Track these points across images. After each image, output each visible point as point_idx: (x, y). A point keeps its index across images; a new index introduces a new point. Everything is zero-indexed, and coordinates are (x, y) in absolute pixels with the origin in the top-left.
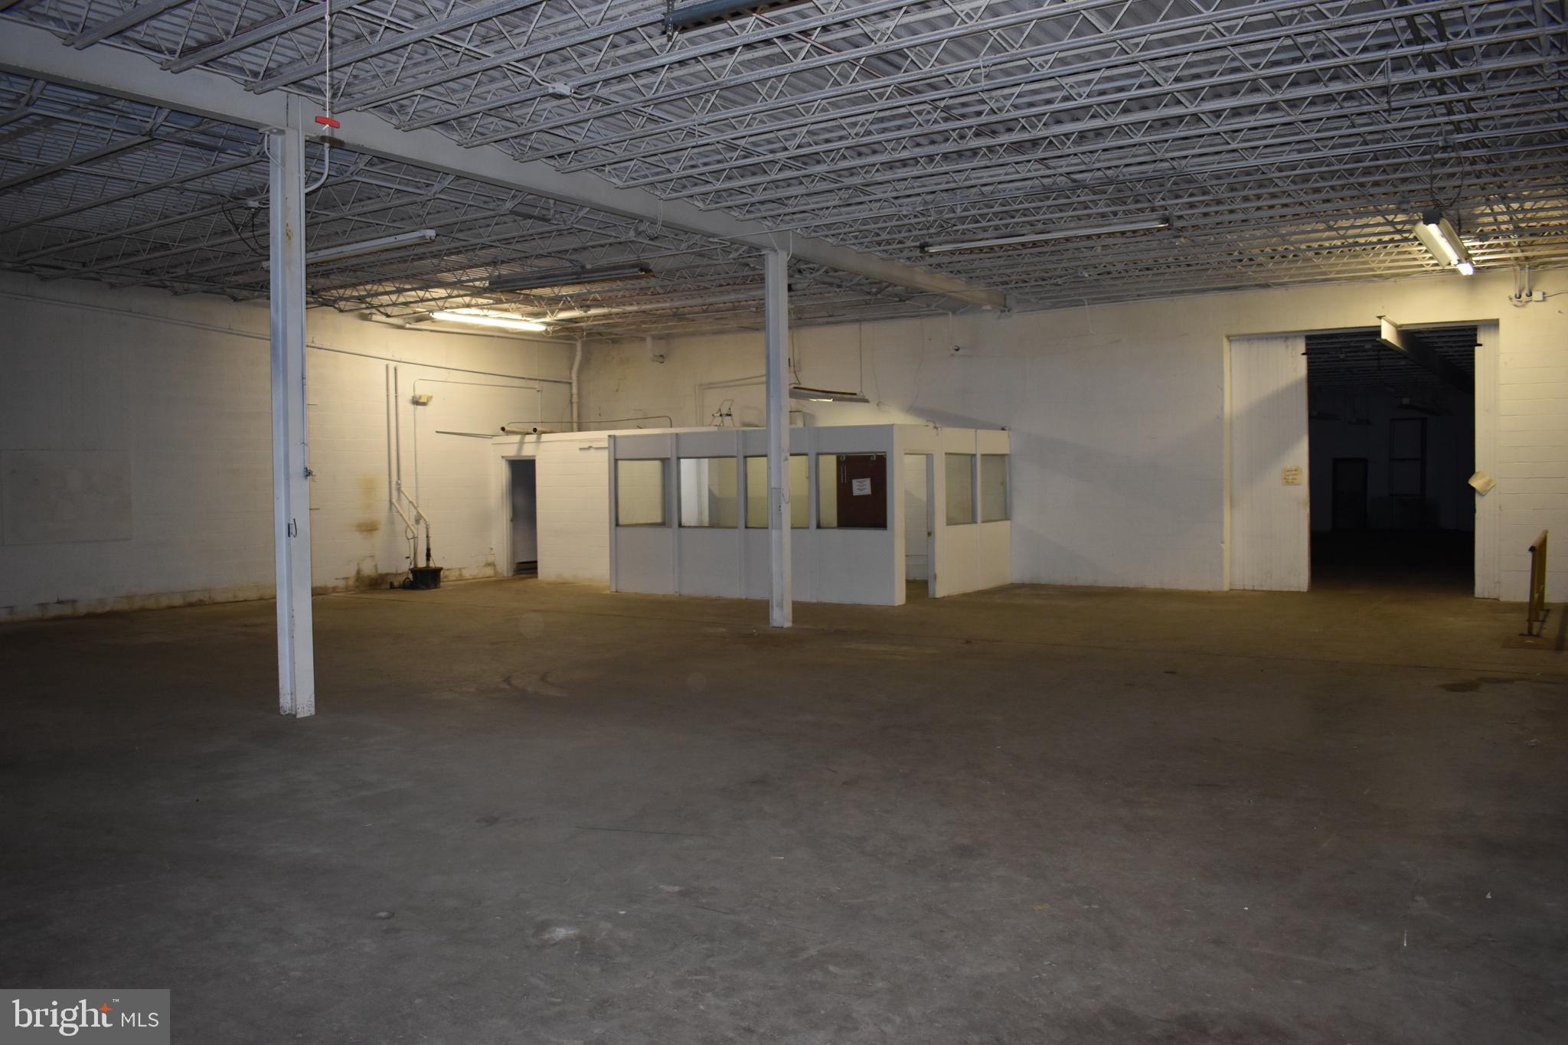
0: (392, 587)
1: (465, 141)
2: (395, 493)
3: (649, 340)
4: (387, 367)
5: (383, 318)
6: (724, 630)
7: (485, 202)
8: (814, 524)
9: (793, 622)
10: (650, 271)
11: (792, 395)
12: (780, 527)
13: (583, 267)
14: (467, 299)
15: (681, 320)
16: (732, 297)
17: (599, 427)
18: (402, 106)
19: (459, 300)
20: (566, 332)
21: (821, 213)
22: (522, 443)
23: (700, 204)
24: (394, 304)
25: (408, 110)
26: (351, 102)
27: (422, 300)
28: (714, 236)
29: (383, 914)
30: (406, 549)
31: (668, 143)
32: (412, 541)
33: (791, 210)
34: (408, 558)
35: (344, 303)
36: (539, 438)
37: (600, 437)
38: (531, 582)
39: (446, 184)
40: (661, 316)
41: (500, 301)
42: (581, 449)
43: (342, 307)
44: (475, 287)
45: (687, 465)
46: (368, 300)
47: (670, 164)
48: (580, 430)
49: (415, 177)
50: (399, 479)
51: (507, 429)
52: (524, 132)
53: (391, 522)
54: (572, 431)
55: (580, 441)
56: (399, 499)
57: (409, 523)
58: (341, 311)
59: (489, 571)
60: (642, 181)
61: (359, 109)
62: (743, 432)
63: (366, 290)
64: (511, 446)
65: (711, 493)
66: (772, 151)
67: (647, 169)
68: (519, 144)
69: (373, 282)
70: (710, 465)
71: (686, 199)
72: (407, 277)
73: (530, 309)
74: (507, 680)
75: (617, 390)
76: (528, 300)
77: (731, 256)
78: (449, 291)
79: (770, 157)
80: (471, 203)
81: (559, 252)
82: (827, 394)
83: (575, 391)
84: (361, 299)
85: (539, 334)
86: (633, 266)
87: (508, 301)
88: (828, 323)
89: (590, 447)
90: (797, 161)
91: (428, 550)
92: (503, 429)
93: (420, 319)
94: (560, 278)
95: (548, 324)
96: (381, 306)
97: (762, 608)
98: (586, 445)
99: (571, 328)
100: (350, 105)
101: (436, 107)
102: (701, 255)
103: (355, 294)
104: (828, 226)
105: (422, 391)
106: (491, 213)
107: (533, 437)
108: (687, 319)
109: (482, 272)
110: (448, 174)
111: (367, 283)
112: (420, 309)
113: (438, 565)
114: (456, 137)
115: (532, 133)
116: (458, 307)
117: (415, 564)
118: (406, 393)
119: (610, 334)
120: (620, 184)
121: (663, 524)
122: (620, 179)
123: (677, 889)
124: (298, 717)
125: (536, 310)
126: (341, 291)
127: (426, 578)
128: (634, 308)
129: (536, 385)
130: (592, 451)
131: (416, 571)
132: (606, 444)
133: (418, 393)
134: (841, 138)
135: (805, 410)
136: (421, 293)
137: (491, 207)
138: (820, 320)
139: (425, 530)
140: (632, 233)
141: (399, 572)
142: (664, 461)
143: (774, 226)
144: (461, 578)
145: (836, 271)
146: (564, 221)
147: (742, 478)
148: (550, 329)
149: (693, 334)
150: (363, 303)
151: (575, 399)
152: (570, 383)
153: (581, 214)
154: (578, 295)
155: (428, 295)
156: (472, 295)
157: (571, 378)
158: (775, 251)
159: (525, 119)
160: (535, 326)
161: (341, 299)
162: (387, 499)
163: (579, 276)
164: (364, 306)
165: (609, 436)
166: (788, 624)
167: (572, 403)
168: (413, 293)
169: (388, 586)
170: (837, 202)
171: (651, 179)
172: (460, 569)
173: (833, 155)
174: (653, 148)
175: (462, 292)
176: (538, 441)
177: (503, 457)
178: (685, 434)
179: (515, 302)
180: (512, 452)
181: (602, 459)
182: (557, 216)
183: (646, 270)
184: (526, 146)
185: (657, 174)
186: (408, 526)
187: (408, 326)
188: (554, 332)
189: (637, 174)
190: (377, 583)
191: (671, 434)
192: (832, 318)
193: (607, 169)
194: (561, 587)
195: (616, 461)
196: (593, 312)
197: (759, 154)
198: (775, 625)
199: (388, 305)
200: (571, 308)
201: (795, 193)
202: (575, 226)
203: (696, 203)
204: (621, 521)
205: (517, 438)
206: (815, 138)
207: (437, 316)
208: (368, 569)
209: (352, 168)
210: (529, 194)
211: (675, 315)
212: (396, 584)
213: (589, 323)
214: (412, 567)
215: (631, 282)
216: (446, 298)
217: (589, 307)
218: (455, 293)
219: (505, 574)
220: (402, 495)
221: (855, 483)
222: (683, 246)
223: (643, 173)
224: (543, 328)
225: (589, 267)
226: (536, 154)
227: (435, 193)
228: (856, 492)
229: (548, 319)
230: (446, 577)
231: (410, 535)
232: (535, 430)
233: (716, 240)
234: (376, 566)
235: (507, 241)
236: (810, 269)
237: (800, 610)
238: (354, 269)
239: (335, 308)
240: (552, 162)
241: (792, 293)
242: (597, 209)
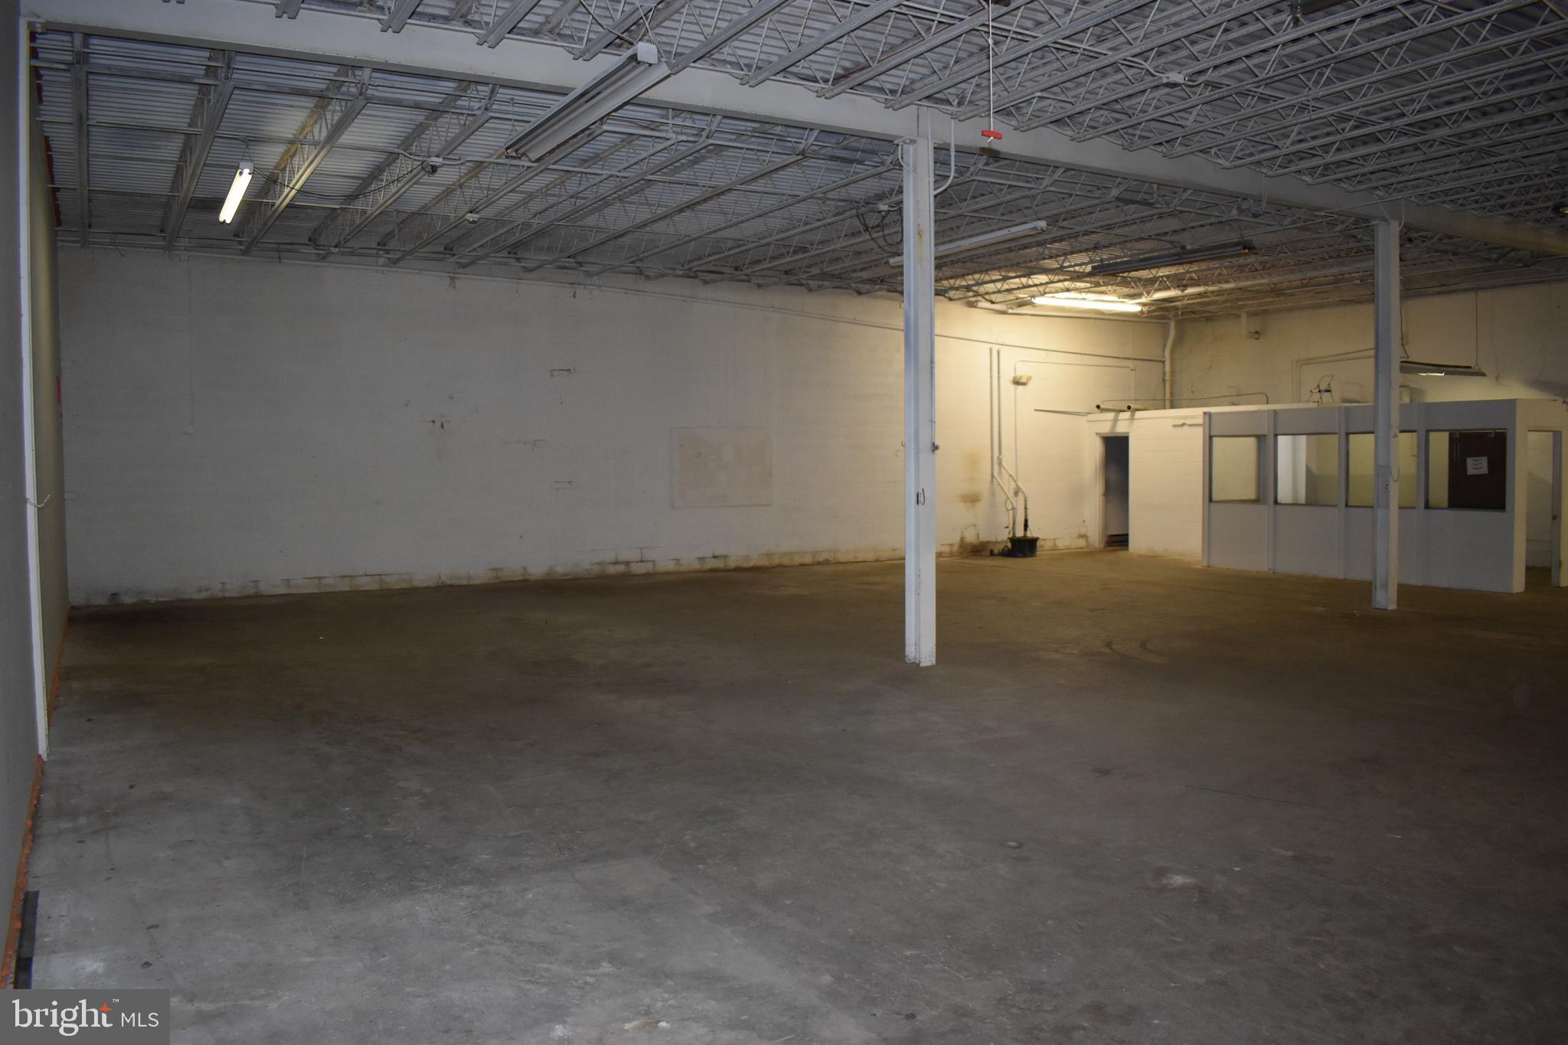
0: (992, 554)
1: (1078, 136)
2: (996, 467)
3: (1244, 317)
4: (991, 350)
5: (988, 305)
6: (1323, 609)
7: (1090, 191)
8: (1422, 505)
9: (1398, 604)
10: (1254, 248)
11: (1403, 370)
12: (1387, 506)
13: (1183, 247)
14: (1066, 284)
15: (1279, 295)
16: (1335, 270)
17: (1192, 403)
18: (1018, 108)
19: (1060, 285)
20: (1161, 313)
21: (1438, 178)
22: (1116, 420)
23: (1308, 179)
24: (999, 292)
25: (1025, 111)
26: (977, 109)
27: (1025, 287)
28: (1320, 209)
29: (1013, 844)
30: (1005, 519)
31: (1278, 120)
32: (1011, 512)
33: (1405, 178)
34: (1007, 527)
35: (953, 292)
36: (1133, 415)
37: (1196, 414)
38: (1122, 554)
39: (1056, 177)
40: (1257, 292)
41: (1098, 285)
42: (1174, 426)
43: (952, 296)
44: (1075, 272)
45: (1283, 440)
46: (975, 288)
47: (1278, 140)
48: (1172, 407)
49: (1027, 172)
50: (1000, 453)
51: (1102, 406)
52: (1136, 122)
53: (993, 494)
54: (1165, 408)
55: (1174, 418)
56: (1000, 473)
57: (1009, 496)
58: (951, 299)
59: (1082, 543)
60: (1248, 160)
61: (983, 115)
62: (1346, 408)
63: (974, 280)
64: (1105, 424)
65: (1308, 470)
66: (1387, 119)
67: (1253, 147)
68: (1129, 134)
69: (981, 272)
70: (1307, 439)
71: (1292, 174)
72: (1012, 265)
73: (1126, 290)
74: (1109, 645)
75: (1211, 367)
76: (1125, 283)
77: (1338, 228)
78: (1050, 276)
79: (1387, 125)
80: (1078, 193)
81: (1158, 235)
82: (1438, 367)
83: (1168, 369)
84: (968, 288)
85: (1134, 315)
86: (1236, 244)
87: (1105, 284)
88: (1439, 293)
89: (1183, 424)
90: (1414, 127)
91: (1026, 521)
92: (1098, 407)
93: (1022, 304)
94: (1162, 260)
95: (1144, 305)
96: (987, 293)
97: (1365, 589)
98: (1180, 422)
99: (1166, 307)
100: (976, 112)
101: (1050, 105)
102: (1305, 229)
103: (964, 283)
104: (1446, 192)
105: (1022, 372)
106: (1097, 201)
107: (1127, 415)
108: (1286, 294)
109: (1083, 258)
110: (1058, 167)
111: (975, 272)
112: (1022, 295)
113: (1035, 535)
114: (1070, 133)
115: (1141, 123)
116: (1057, 292)
117: (1014, 534)
118: (1007, 376)
119: (1205, 312)
120: (1226, 164)
121: (1256, 501)
122: (1227, 159)
123: (1290, 853)
124: (921, 665)
125: (1132, 291)
126: (952, 281)
127: (1023, 547)
128: (1231, 285)
129: (1130, 364)
130: (1185, 428)
131: (1014, 541)
132: (1201, 421)
133: (1019, 374)
134: (1464, 99)
135: (1413, 385)
136: (1024, 280)
137: (1097, 196)
138: (1430, 290)
139: (1023, 502)
140: (1235, 212)
141: (999, 540)
142: (1260, 439)
143: (1387, 195)
144: (1055, 548)
145: (1451, 237)
146: (1167, 204)
147: (1343, 457)
148: (1145, 309)
149: (1290, 309)
150: (969, 291)
151: (1168, 377)
152: (1164, 362)
153: (1184, 197)
154: (1175, 275)
155: (1030, 282)
156: (1072, 279)
157: (1164, 356)
158: (1386, 221)
159: (1136, 109)
160: (1132, 307)
161: (952, 288)
162: (990, 472)
163: (1181, 256)
164: (971, 294)
165: (1205, 413)
166: (1393, 606)
167: (1164, 381)
168: (1017, 280)
169: (989, 553)
170: (1457, 166)
171: (1257, 157)
172: (1055, 539)
173: (1455, 117)
174: (1262, 127)
175: (1062, 278)
176: (1132, 418)
177: (1097, 434)
178: (1285, 410)
179: (1112, 285)
180: (1106, 429)
181: (1198, 436)
182: (1160, 199)
183: (1249, 247)
184: (1134, 135)
185: (1263, 151)
186: (1008, 498)
187: (1010, 311)
188: (1148, 312)
189: (1243, 153)
190: (979, 550)
191: (1269, 411)
192: (1445, 286)
193: (1213, 151)
194: (1153, 560)
195: (1211, 437)
196: (1190, 291)
197: (1374, 123)
198: (1377, 606)
199: (994, 293)
200: (1168, 288)
201: (1411, 160)
202: (1178, 208)
203: (1304, 178)
204: (1215, 497)
205: (1111, 415)
206: (1436, 101)
207: (1038, 301)
208: (971, 537)
209: (972, 169)
210: (1135, 180)
211: (1273, 291)
212: (996, 551)
213: (1185, 302)
214: (1011, 536)
215: (1230, 260)
216: (1047, 283)
217: (1185, 287)
218: (1057, 278)
219: (1097, 546)
220: (1003, 469)
221: (1470, 462)
222: (1286, 222)
223: (1248, 152)
224: (1138, 309)
225: (1189, 247)
226: (1145, 142)
227: (1046, 186)
228: (1471, 471)
229: (1143, 300)
230: (1042, 546)
231: (1010, 507)
232: (1129, 408)
233: (1322, 214)
234: (978, 535)
235: (1109, 227)
236: (1421, 236)
237: (1404, 591)
238: (971, 259)
239: (945, 297)
240: (1160, 148)
241: (1404, 263)
242: (1199, 190)
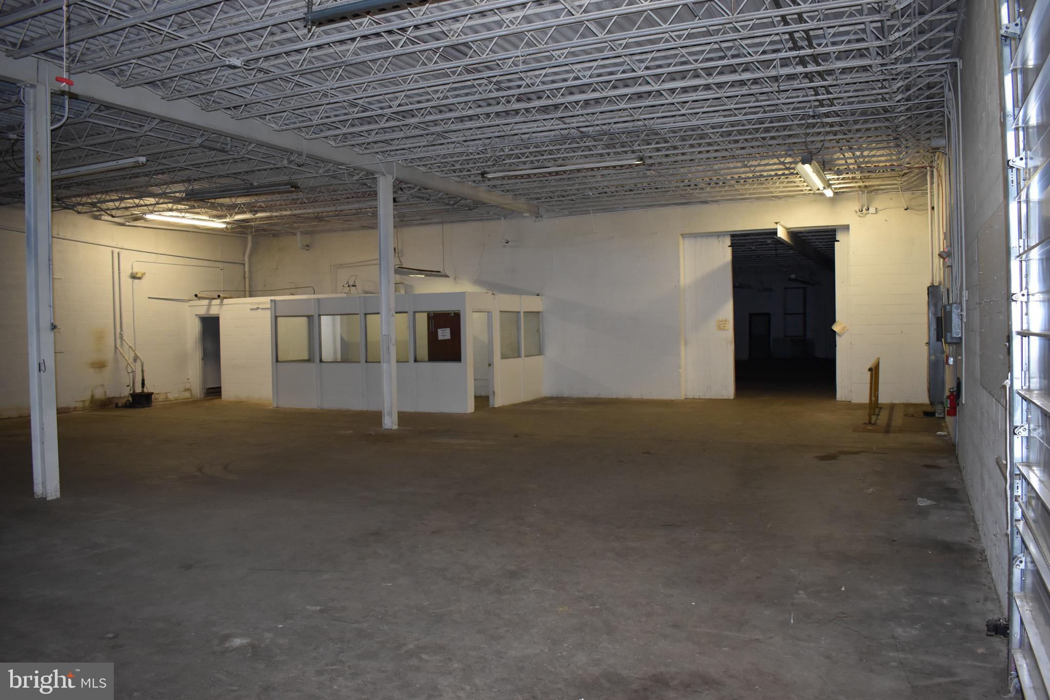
0: (117, 406)
1: (167, 96)
2: (118, 341)
3: (298, 234)
4: (112, 252)
5: (110, 218)
6: (351, 432)
7: (182, 139)
8: (412, 359)
9: (399, 425)
10: (298, 187)
11: (396, 272)
12: (389, 361)
13: (251, 184)
14: (170, 205)
15: (320, 221)
16: (356, 206)
17: (264, 293)
18: (121, 70)
19: (165, 206)
20: (241, 229)
21: (415, 150)
22: (209, 305)
23: (333, 143)
24: (118, 208)
25: (126, 73)
26: (84, 66)
27: (138, 206)
28: (342, 164)
29: (110, 635)
30: (127, 380)
31: (310, 101)
32: (131, 374)
33: (394, 148)
34: (128, 386)
35: (80, 207)
36: (222, 302)
37: (265, 301)
38: (216, 401)
39: (153, 124)
40: (306, 218)
41: (194, 207)
42: (252, 309)
43: (79, 210)
44: (175, 197)
45: (325, 320)
46: (99, 205)
47: (311, 115)
48: (251, 296)
49: (131, 120)
50: (121, 330)
51: (198, 295)
52: (209, 91)
53: (116, 360)
54: (245, 297)
55: (251, 304)
56: (122, 345)
57: (130, 362)
58: (79, 213)
59: (187, 395)
60: (292, 126)
61: (90, 71)
62: (364, 297)
63: (97, 198)
64: (201, 308)
65: (341, 338)
66: (382, 108)
67: (296, 118)
68: (206, 99)
69: (102, 193)
70: (341, 318)
71: (322, 139)
72: (126, 189)
73: (215, 212)
74: (200, 470)
75: (277, 269)
76: (213, 207)
77: (355, 178)
78: (157, 200)
79: (380, 112)
80: (170, 139)
81: (234, 174)
82: (421, 271)
83: (247, 269)
84: (93, 205)
85: (222, 230)
86: (286, 184)
87: (199, 207)
88: (420, 224)
89: (258, 308)
90: (398, 115)
91: (143, 380)
92: (196, 296)
93: (137, 219)
94: (235, 192)
95: (228, 223)
96: (108, 209)
97: (377, 417)
98: (255, 307)
99: (244, 226)
100: (84, 69)
101: (146, 71)
102: (334, 177)
103: (89, 201)
104: (420, 159)
105: (138, 269)
106: (187, 146)
107: (218, 301)
108: (325, 221)
109: (181, 187)
110: (155, 118)
111: (98, 193)
112: (136, 212)
113: (150, 391)
114: (160, 93)
115: (215, 92)
116: (163, 211)
117: (134, 390)
118: (126, 270)
119: (272, 230)
120: (277, 128)
121: (309, 361)
122: (277, 124)
123: (318, 608)
124: (48, 499)
125: (219, 213)
126: (79, 199)
127: (142, 400)
128: (288, 213)
129: (220, 265)
130: (260, 311)
131: (134, 395)
132: (269, 306)
133: (135, 271)
134: (428, 100)
135: (406, 283)
136: (137, 201)
137: (186, 142)
138: (415, 222)
139: (140, 366)
140: (285, 162)
141: (122, 396)
142: (310, 317)
143: (383, 158)
144: (167, 399)
145: (426, 189)
146: (238, 153)
147: (363, 329)
148: (229, 226)
149: (329, 231)
150: (94, 207)
151: (247, 275)
152: (244, 264)
153: (249, 148)
154: (249, 203)
155: (142, 202)
156: (174, 203)
157: (244, 260)
158: (384, 175)
159: (210, 81)
160: (218, 224)
161: (80, 204)
162: (113, 345)
163: (248, 191)
164: (95, 209)
165: (271, 300)
166: (395, 427)
167: (245, 278)
168: (131, 201)
169: (114, 406)
170: (425, 143)
171: (298, 125)
172: (166, 393)
173: (422, 111)
174: (300, 104)
175: (166, 201)
176: (221, 304)
177: (196, 315)
178: (325, 298)
179: (204, 208)
180: (202, 311)
181: (267, 316)
182: (233, 149)
183: (295, 187)
184: (210, 100)
185: (303, 121)
186: (128, 364)
187: (127, 224)
188: (232, 229)
189: (289, 121)
190: (106, 404)
191: (314, 299)
192: (424, 220)
193: (268, 117)
194: (239, 405)
195: (276, 317)
196: (259, 215)
197: (373, 110)
198: (386, 427)
199: (113, 209)
200: (243, 212)
201: (397, 137)
202: (246, 156)
203: (330, 142)
204: (280, 359)
205: (206, 302)
206: (411, 100)
207: (149, 217)
208: (99, 394)
209: (86, 113)
210: (213, 133)
211: (316, 218)
212: (120, 404)
213: (257, 223)
214: (131, 392)
215: (286, 195)
216: (155, 204)
217: (256, 212)
218: (162, 201)
219: (199, 397)
220: (124, 342)
221: (440, 331)
222: (321, 171)
223: (293, 121)
224: (224, 226)
225: (255, 184)
226: (218, 106)
227: (146, 131)
228: (440, 337)
229: (227, 220)
230: (156, 399)
231: (130, 370)
232: (219, 296)
233: (344, 167)
234: (105, 392)
235: (198, 166)
236: (408, 187)
237: (403, 417)
238: (88, 184)
239: (75, 210)
240: (229, 112)
241: (397, 204)
242: (260, 144)
